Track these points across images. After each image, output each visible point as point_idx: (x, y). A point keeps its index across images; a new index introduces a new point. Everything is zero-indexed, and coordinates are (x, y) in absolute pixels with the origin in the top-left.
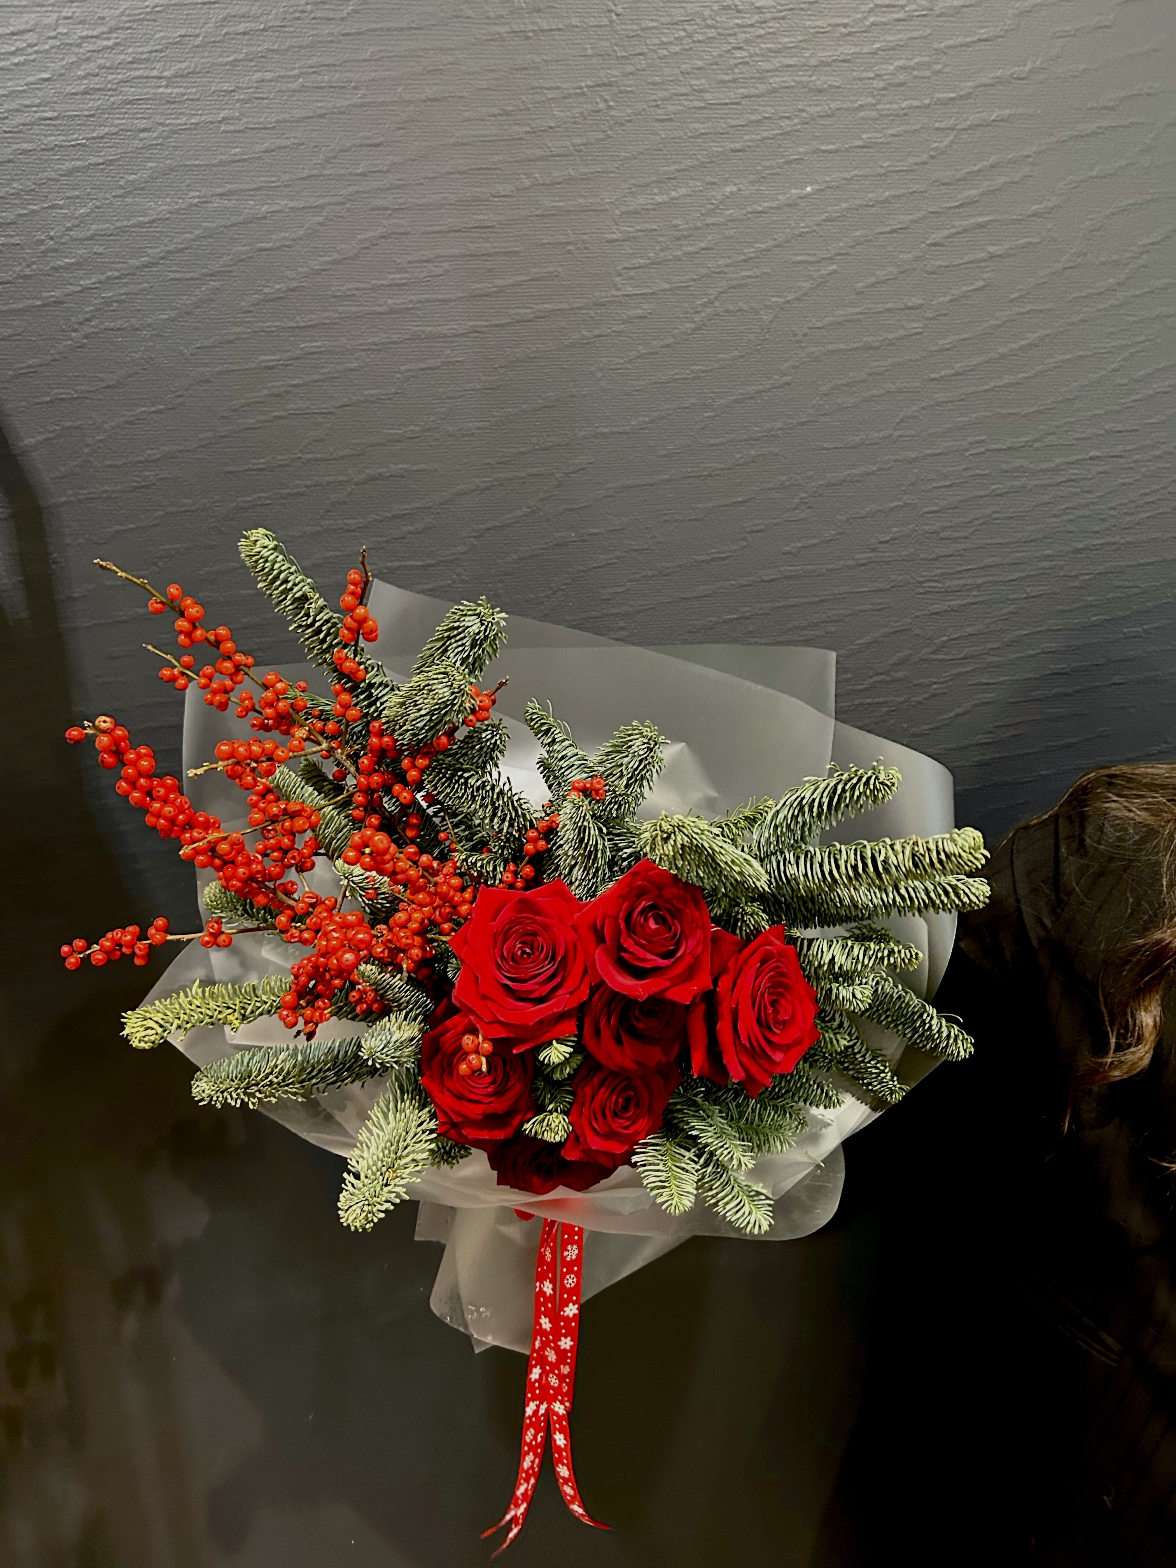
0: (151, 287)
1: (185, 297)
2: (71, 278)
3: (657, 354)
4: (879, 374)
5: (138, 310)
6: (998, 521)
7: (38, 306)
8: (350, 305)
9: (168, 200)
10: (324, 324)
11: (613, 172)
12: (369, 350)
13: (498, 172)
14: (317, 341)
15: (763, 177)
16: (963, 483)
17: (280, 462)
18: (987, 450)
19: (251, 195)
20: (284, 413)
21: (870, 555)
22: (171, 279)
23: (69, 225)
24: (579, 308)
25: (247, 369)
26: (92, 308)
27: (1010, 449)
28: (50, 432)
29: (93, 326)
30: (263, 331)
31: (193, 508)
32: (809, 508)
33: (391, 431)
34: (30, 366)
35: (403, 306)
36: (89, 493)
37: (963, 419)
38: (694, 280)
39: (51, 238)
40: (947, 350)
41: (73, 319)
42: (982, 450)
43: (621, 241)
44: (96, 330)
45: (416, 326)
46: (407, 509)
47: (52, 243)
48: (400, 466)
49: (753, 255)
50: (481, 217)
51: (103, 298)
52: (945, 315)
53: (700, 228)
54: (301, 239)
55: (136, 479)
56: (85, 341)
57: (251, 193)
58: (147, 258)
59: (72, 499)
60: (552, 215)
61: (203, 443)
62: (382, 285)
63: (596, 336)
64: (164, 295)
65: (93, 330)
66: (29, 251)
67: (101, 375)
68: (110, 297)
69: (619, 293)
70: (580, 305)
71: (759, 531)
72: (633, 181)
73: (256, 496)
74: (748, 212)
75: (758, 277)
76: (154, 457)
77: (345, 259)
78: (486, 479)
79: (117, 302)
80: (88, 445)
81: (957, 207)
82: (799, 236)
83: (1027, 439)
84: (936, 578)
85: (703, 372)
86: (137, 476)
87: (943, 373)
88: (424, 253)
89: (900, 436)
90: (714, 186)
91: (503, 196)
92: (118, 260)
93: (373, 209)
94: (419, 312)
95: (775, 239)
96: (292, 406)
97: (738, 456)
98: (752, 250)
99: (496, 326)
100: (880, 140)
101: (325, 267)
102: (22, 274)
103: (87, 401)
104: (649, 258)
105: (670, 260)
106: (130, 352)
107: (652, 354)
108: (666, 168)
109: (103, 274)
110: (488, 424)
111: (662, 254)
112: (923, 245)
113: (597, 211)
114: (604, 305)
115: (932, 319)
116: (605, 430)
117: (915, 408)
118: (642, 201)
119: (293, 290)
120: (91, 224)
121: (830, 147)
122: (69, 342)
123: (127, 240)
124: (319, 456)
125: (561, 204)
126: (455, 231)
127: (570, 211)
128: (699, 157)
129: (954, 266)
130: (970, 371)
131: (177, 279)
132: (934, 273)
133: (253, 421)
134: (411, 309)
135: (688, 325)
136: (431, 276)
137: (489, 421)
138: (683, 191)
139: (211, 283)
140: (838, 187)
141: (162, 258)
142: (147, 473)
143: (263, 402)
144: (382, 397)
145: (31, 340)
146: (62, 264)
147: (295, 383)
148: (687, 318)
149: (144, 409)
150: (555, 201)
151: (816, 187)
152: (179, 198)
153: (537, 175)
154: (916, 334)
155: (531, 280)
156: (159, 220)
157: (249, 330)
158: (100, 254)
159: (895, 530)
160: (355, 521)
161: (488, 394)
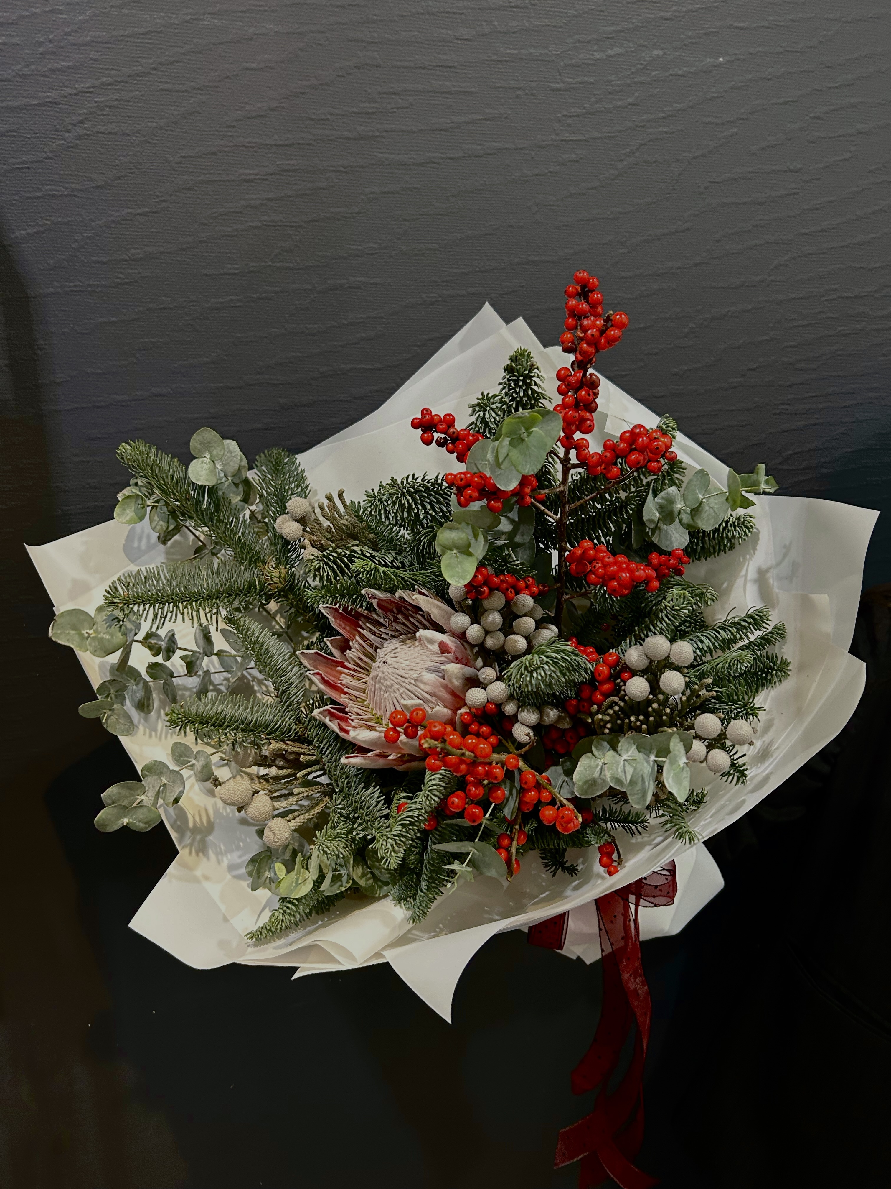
0: (142, 96)
1: (174, 108)
2: (67, 80)
3: (585, 194)
4: (762, 227)
5: (129, 117)
6: (841, 358)
7: (35, 105)
8: (324, 129)
9: (162, 14)
10: (299, 144)
11: (561, 27)
12: (338, 171)
13: (463, 17)
14: (292, 159)
15: (685, 45)
16: (817, 323)
17: (251, 269)
18: (839, 297)
19: (238, 17)
20: (259, 224)
21: (739, 379)
22: (162, 90)
23: (67, 30)
24: (522, 149)
25: (228, 181)
26: (85, 111)
27: (856, 297)
28: (40, 226)
29: (85, 128)
30: (243, 146)
31: (171, 306)
32: (696, 337)
33: (352, 247)
34: (23, 162)
35: (371, 134)
36: (75, 286)
37: (823, 269)
38: (620, 131)
39: (50, 41)
40: (817, 209)
41: (68, 120)
42: (835, 297)
43: (563, 91)
44: (88, 132)
45: (382, 153)
46: (361, 318)
47: (51, 45)
48: (358, 279)
49: (670, 113)
50: (445, 57)
51: (96, 102)
52: (818, 179)
53: (629, 85)
54: (283, 62)
55: (121, 276)
56: (77, 142)
57: (241, 14)
58: (140, 68)
59: (59, 290)
60: (506, 61)
61: (184, 246)
62: (353, 112)
63: (536, 175)
64: (154, 104)
65: (85, 131)
66: (27, 51)
67: (90, 175)
68: (102, 102)
69: (558, 138)
70: (524, 146)
71: (655, 354)
72: (577, 37)
73: (228, 298)
74: (671, 75)
75: (673, 133)
76: (139, 256)
77: (321, 84)
78: (432, 295)
79: (109, 107)
80: (76, 241)
81: (836, 87)
82: (710, 100)
83: (869, 290)
84: (789, 402)
85: (621, 213)
86: (121, 273)
87: (812, 229)
88: (392, 85)
89: (773, 281)
90: (644, 49)
91: (466, 39)
92: (112, 67)
93: (350, 41)
94: (384, 140)
95: (690, 101)
96: (266, 218)
97: (644, 288)
98: (671, 109)
99: (450, 158)
100: (782, 24)
101: (303, 91)
102: (20, 73)
103: (76, 199)
104: (584, 108)
105: (602, 112)
106: (119, 156)
107: (580, 194)
108: (607, 29)
109: (97, 79)
110: (437, 246)
111: (596, 106)
112: (807, 118)
113: (544, 61)
114: (544, 148)
115: (807, 182)
116: (536, 258)
117: (786, 258)
118: (582, 56)
119: (273, 110)
120: (89, 31)
121: (741, 25)
122: (63, 142)
123: (123, 48)
124: (287, 265)
125: (515, 52)
126: (421, 68)
127: (522, 59)
128: (634, 21)
129: (830, 138)
130: (834, 228)
131: (166, 90)
132: (813, 143)
133: (230, 229)
134: (377, 137)
135: (612, 171)
136: (397, 108)
137: (439, 244)
138: (618, 50)
139: (199, 96)
140: (744, 60)
141: (154, 69)
142: (131, 271)
143: (240, 212)
144: (346, 215)
145: (26, 137)
146: (59, 66)
147: (269, 196)
148: (611, 165)
149: (130, 210)
150: (510, 49)
151: (727, 58)
152: (173, 14)
153: (496, 23)
154: (794, 194)
155: (484, 119)
156: (152, 32)
157: (231, 144)
158: (95, 60)
159: (761, 359)
160: (315, 326)
161: (439, 219)
